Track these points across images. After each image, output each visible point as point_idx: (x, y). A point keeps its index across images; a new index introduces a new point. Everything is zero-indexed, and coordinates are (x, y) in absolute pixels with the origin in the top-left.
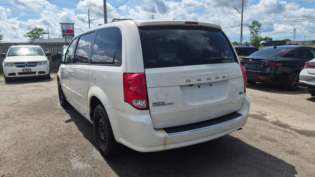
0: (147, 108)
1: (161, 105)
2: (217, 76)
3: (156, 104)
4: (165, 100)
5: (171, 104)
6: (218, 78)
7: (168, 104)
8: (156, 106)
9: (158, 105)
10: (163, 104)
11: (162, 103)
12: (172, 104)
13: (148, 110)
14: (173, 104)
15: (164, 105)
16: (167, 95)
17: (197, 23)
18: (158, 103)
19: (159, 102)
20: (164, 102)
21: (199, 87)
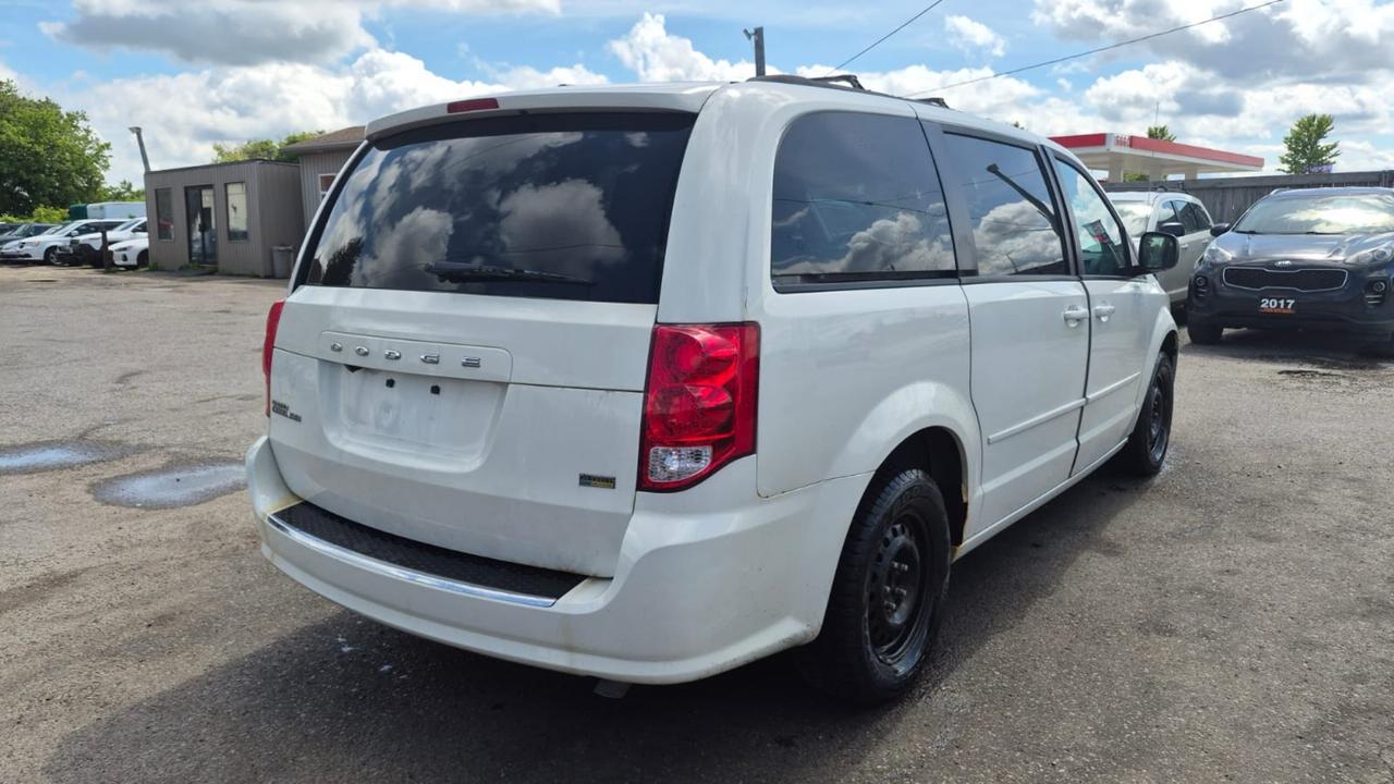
5: (296, 419)
7: (292, 417)
14: (300, 420)
19: (282, 401)
20: (288, 408)
21: (390, 383)
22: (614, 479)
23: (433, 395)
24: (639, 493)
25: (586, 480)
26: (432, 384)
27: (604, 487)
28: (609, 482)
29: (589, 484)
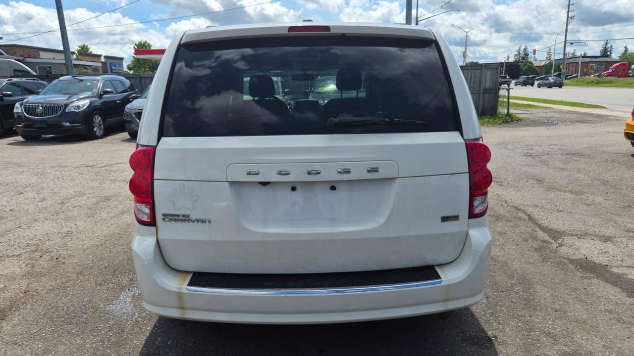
0: (152, 223)
1: (181, 220)
2: (348, 167)
3: (171, 218)
4: (192, 210)
5: (203, 221)
6: (348, 172)
7: (198, 221)
8: (171, 220)
9: (175, 220)
10: (186, 219)
11: (184, 216)
12: (207, 221)
13: (154, 228)
14: (210, 222)
15: (188, 221)
16: (196, 200)
17: (327, 28)
18: (174, 215)
19: (178, 213)
20: (189, 216)
21: (294, 189)
22: (458, 216)
23: (332, 191)
24: (470, 220)
25: (445, 219)
26: (332, 185)
27: (454, 220)
28: (456, 218)
29: (447, 221)
